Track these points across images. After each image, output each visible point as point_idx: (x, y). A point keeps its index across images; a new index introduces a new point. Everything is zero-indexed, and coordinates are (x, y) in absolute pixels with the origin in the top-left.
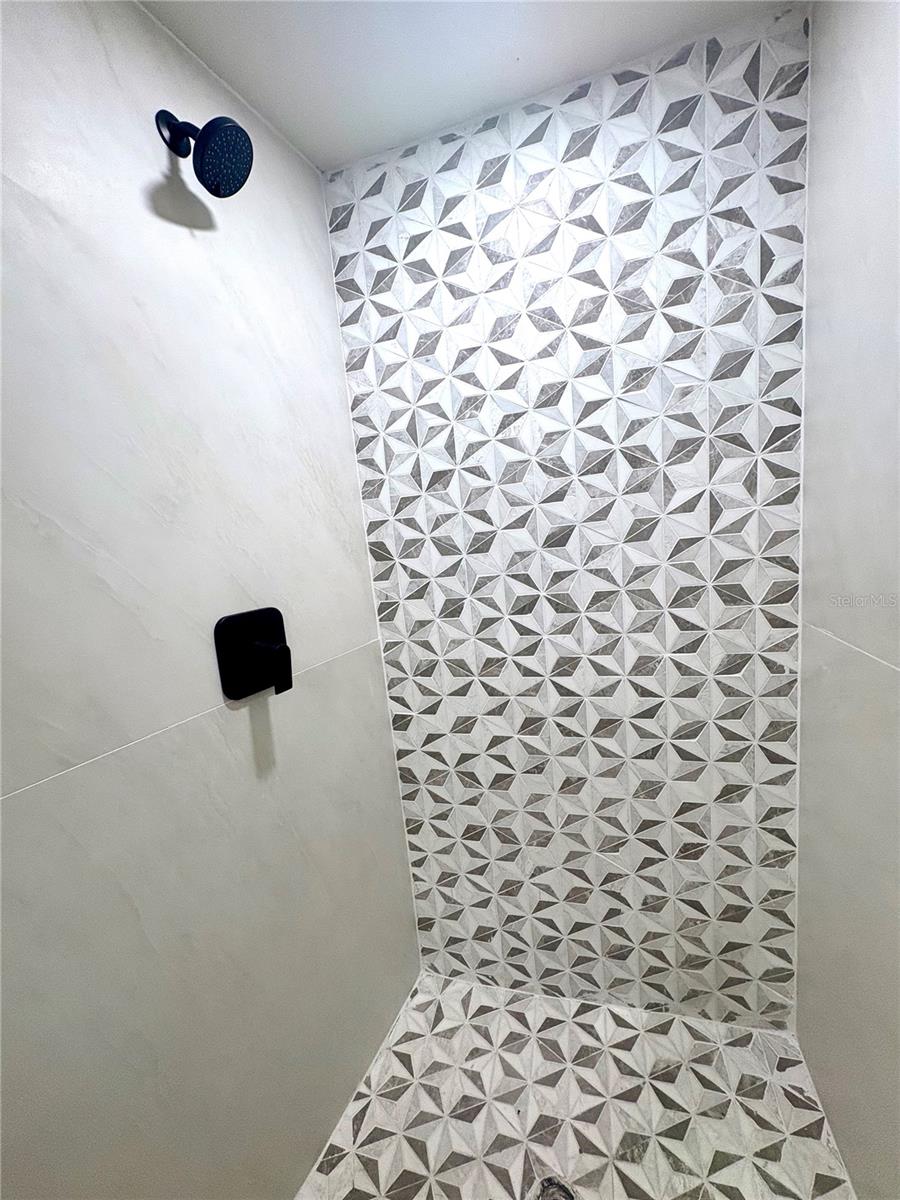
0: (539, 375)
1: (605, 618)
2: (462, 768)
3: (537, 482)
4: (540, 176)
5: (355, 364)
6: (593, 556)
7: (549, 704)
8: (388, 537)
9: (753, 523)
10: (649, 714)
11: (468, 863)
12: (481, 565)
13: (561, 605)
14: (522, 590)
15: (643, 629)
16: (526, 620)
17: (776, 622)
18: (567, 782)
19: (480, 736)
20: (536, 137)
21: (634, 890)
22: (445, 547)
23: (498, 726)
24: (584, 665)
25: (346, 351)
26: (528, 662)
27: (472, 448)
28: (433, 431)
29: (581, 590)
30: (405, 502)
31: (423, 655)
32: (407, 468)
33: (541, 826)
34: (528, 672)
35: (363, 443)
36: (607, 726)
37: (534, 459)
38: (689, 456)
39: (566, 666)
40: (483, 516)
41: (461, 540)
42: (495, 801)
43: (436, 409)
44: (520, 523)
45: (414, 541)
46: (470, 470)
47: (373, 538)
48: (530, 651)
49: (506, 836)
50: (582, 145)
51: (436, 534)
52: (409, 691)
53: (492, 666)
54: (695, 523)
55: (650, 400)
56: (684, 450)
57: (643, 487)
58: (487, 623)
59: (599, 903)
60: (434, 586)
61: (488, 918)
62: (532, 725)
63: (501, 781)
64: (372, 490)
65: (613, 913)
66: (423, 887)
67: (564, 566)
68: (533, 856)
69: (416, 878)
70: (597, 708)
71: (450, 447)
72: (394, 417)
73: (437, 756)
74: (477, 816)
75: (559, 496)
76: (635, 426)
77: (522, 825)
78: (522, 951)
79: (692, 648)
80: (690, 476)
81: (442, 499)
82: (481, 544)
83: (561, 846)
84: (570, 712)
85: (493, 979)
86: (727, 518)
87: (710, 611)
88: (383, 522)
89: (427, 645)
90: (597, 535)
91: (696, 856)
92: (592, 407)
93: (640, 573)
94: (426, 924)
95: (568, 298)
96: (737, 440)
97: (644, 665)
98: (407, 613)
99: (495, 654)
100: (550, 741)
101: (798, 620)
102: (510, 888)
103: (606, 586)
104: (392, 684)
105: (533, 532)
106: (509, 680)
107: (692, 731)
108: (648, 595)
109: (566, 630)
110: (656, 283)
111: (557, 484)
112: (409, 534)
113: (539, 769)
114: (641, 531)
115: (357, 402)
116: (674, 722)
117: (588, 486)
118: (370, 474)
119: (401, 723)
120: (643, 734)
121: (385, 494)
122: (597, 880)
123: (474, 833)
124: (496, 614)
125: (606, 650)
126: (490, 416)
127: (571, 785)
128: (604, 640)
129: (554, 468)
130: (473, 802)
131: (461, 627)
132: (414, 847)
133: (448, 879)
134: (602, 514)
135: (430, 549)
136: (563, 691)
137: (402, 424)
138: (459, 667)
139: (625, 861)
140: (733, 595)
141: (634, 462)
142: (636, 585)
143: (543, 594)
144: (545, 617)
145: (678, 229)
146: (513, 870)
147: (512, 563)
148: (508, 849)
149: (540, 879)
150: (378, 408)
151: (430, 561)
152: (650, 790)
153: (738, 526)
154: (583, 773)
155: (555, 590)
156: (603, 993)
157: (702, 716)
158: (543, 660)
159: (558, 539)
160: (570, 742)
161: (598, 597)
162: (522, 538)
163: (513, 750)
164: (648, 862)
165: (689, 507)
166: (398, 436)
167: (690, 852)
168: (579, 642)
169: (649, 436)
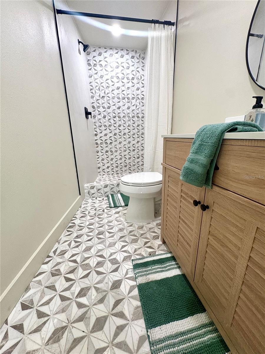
0: (117, 85)
1: (124, 119)
2: (105, 142)
3: (116, 100)
4: (117, 58)
5: (90, 77)
6: (123, 111)
7: (117, 131)
8: (95, 105)
9: (140, 108)
10: (129, 132)
11: (106, 156)
12: (109, 111)
13: (119, 117)
14: (114, 115)
15: (129, 121)
16: (115, 119)
17: (142, 121)
18: (120, 142)
19: (108, 136)
20: (117, 53)
21: (127, 157)
22: (104, 108)
23: (111, 135)
24: (122, 126)
25: (89, 74)
26: (115, 125)
27: (108, 93)
28: (102, 90)
29: (122, 115)
30: (98, 100)
31: (100, 124)
32: (98, 95)
33: (116, 149)
34: (115, 127)
35: (91, 89)
36: (124, 134)
37: (116, 96)
38: (134, 99)
39: (120, 126)
40: (109, 103)
41: (106, 107)
42: (110, 146)
43: (103, 86)
44: (114, 105)
45: (99, 106)
46: (108, 97)
47: (92, 105)
49: (111, 151)
50: (122, 56)
51: (102, 105)
52: (98, 130)
53: (110, 126)
54: (134, 108)
55: (129, 91)
56: (133, 98)
57: (129, 102)
58: (109, 119)
59: (123, 159)
60: (102, 113)
61: (109, 165)
62: (115, 134)
63: (111, 143)
64: (92, 97)
65: (125, 160)
66: (99, 162)
67: (120, 112)
68: (115, 154)
69: (98, 160)
70: (123, 132)
71: (105, 93)
72: (96, 86)
73: (102, 140)
74: (107, 149)
75: (119, 102)
76: (128, 94)
77: (113, 150)
78: (113, 169)
79: (134, 123)
80: (134, 101)
81: (103, 100)
82: (109, 108)
83: (119, 152)
84: (120, 132)
85: (109, 174)
86: (138, 107)
87: (136, 119)
88: (94, 103)
89: (100, 122)
90: (124, 108)
91: (134, 151)
92: (123, 91)
93: (128, 113)
94: (99, 168)
95: (121, 76)
96: (138, 98)
97: (129, 126)
98: (98, 117)
99: (110, 124)
100: (117, 137)
101: (144, 120)
102: (112, 159)
104: (95, 129)
105: (116, 107)
106: (112, 128)
107: (134, 134)
108: (129, 116)
109: (120, 121)
110: (131, 76)
111: (119, 100)
112: (98, 105)
113: (116, 141)
114: (128, 108)
115: (90, 83)
116: (132, 133)
117: (123, 101)
118: (92, 95)
119: (96, 135)
120: (129, 135)
121: (94, 98)
122: (123, 156)
123: (107, 152)
124: (111, 118)
125: (124, 124)
126: (110, 89)
127: (120, 143)
128: (124, 122)
129: (119, 98)
130: (107, 147)
131: (106, 120)
132: (98, 155)
133: (103, 160)
134: (124, 105)
135: (101, 107)
136: (119, 129)
137: (97, 88)
138: (105, 126)
139: (126, 153)
140: (138, 117)
141: (128, 99)
142: (128, 115)
143: (117, 115)
144: (117, 119)
145: (133, 71)
146: (112, 157)
147: (113, 111)
148: (112, 153)
149: (116, 157)
150: (94, 84)
151: (101, 109)
152: (129, 143)
153: (138, 109)
154: (122, 141)
155: (119, 115)
156: (124, 172)
157: (135, 132)
158: (117, 125)
159: (119, 108)
160: (120, 136)
161: (124, 116)
162: (114, 107)
163: (112, 138)
164: (129, 152)
165: (134, 106)
166: (97, 90)
167: (134, 150)
168: (121, 122)
169: (129, 96)
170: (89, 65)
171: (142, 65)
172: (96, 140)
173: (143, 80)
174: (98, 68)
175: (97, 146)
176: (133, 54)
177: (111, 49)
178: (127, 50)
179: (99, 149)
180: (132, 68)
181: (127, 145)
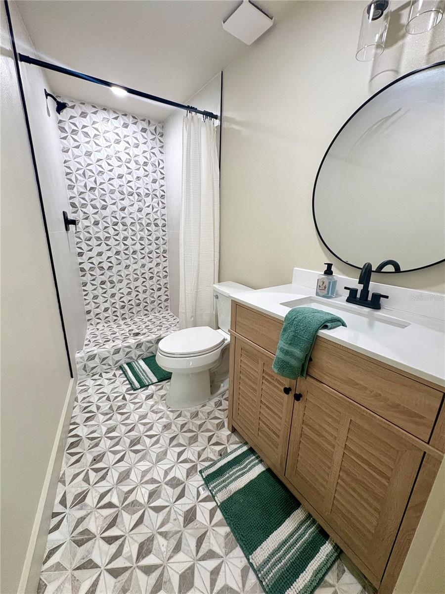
0: (117, 171)
1: (133, 228)
2: (99, 266)
3: (117, 196)
4: (117, 128)
5: (66, 151)
6: (130, 214)
7: (122, 248)
8: (76, 201)
9: (159, 211)
10: (143, 249)
11: (101, 291)
12: (104, 213)
13: (124, 224)
14: (115, 220)
15: (141, 231)
16: (116, 227)
17: (164, 231)
19: (104, 257)
20: (116, 118)
21: (141, 289)
22: (94, 207)
23: (109, 254)
24: (129, 238)
25: (62, 146)
26: (116, 237)
27: (101, 184)
28: (90, 177)
29: (128, 221)
30: (82, 193)
31: (88, 235)
32: (83, 184)
33: (120, 278)
34: (117, 240)
35: (67, 174)
36: (134, 252)
37: (117, 190)
38: (148, 196)
39: (125, 239)
40: (104, 201)
41: (99, 206)
42: (109, 273)
43: (91, 171)
44: (114, 204)
45: (85, 204)
46: (101, 189)
47: (71, 201)
48: (117, 235)
49: (112, 282)
50: (126, 126)
51: (91, 203)
52: (83, 246)
53: (107, 238)
54: (149, 210)
55: (140, 184)
56: (147, 195)
57: (140, 201)
58: (106, 227)
59: (134, 294)
60: (91, 217)
61: (107, 305)
62: (118, 253)
63: (110, 268)
64: (71, 187)
65: (137, 295)
67: (124, 216)
68: (119, 286)
69: (85, 299)
70: (132, 248)
71: (95, 182)
72: (78, 170)
73: (92, 263)
74: (103, 278)
75: (123, 199)
76: (138, 188)
77: (115, 279)
78: (116, 311)
79: (150, 235)
80: (148, 200)
81: (93, 194)
82: (104, 208)
83: (125, 282)
84: (126, 249)
85: (109, 321)
86: (155, 210)
87: (152, 228)
88: (75, 197)
89: (89, 233)
90: (131, 210)
91: (152, 279)
92: (129, 182)
93: (140, 219)
94: (89, 312)
95: (124, 157)
96: (156, 195)
97: (142, 239)
98: (82, 223)
99: (109, 235)
100: (122, 257)
101: (166, 231)
102: (113, 295)
103: (134, 221)
104: (77, 243)
105: (117, 207)
106: (112, 242)
107: (150, 253)
108: (142, 223)
109: (125, 230)
110: (142, 160)
111: (122, 197)
112: (83, 202)
113: (120, 264)
114: (140, 210)
115: (65, 162)
116: (147, 251)
117: (129, 199)
118: (70, 183)
119: (80, 254)
120: (142, 254)
121: (75, 190)
122: (133, 288)
123: (103, 283)
124: (108, 225)
125: (134, 235)
126: (106, 177)
127: (127, 267)
128: (133, 233)
129: (122, 193)
130: (102, 274)
131: (99, 228)
132: (85, 290)
133: (95, 297)
134: (132, 205)
135: (89, 207)
136: (125, 245)
137: (81, 172)
138: (98, 239)
139: (139, 283)
140: (156, 225)
141: (138, 195)
142: (139, 221)
143: (120, 221)
144: (120, 227)
145: (144, 152)
146: (114, 291)
147: (112, 213)
148: (113, 285)
149: (120, 291)
150: (73, 166)
151: (90, 210)
152: (143, 266)
153: (157, 212)
154: (130, 264)
155: (122, 221)
156: (135, 316)
157: (152, 249)
158: (120, 237)
159: (123, 209)
160: (127, 257)
161: (132, 223)
162: (114, 208)
163: (113, 260)
164: (144, 282)
165: (148, 207)
166: (80, 175)
167: (151, 278)
168: (128, 233)
169: (141, 191)
170: (62, 129)
171: (159, 144)
172: (80, 264)
173: (163, 168)
174: (80, 137)
175: (84, 273)
176: (145, 125)
177: (105, 109)
178: (134, 117)
179: (88, 278)
180: (143, 147)
181: (139, 270)
